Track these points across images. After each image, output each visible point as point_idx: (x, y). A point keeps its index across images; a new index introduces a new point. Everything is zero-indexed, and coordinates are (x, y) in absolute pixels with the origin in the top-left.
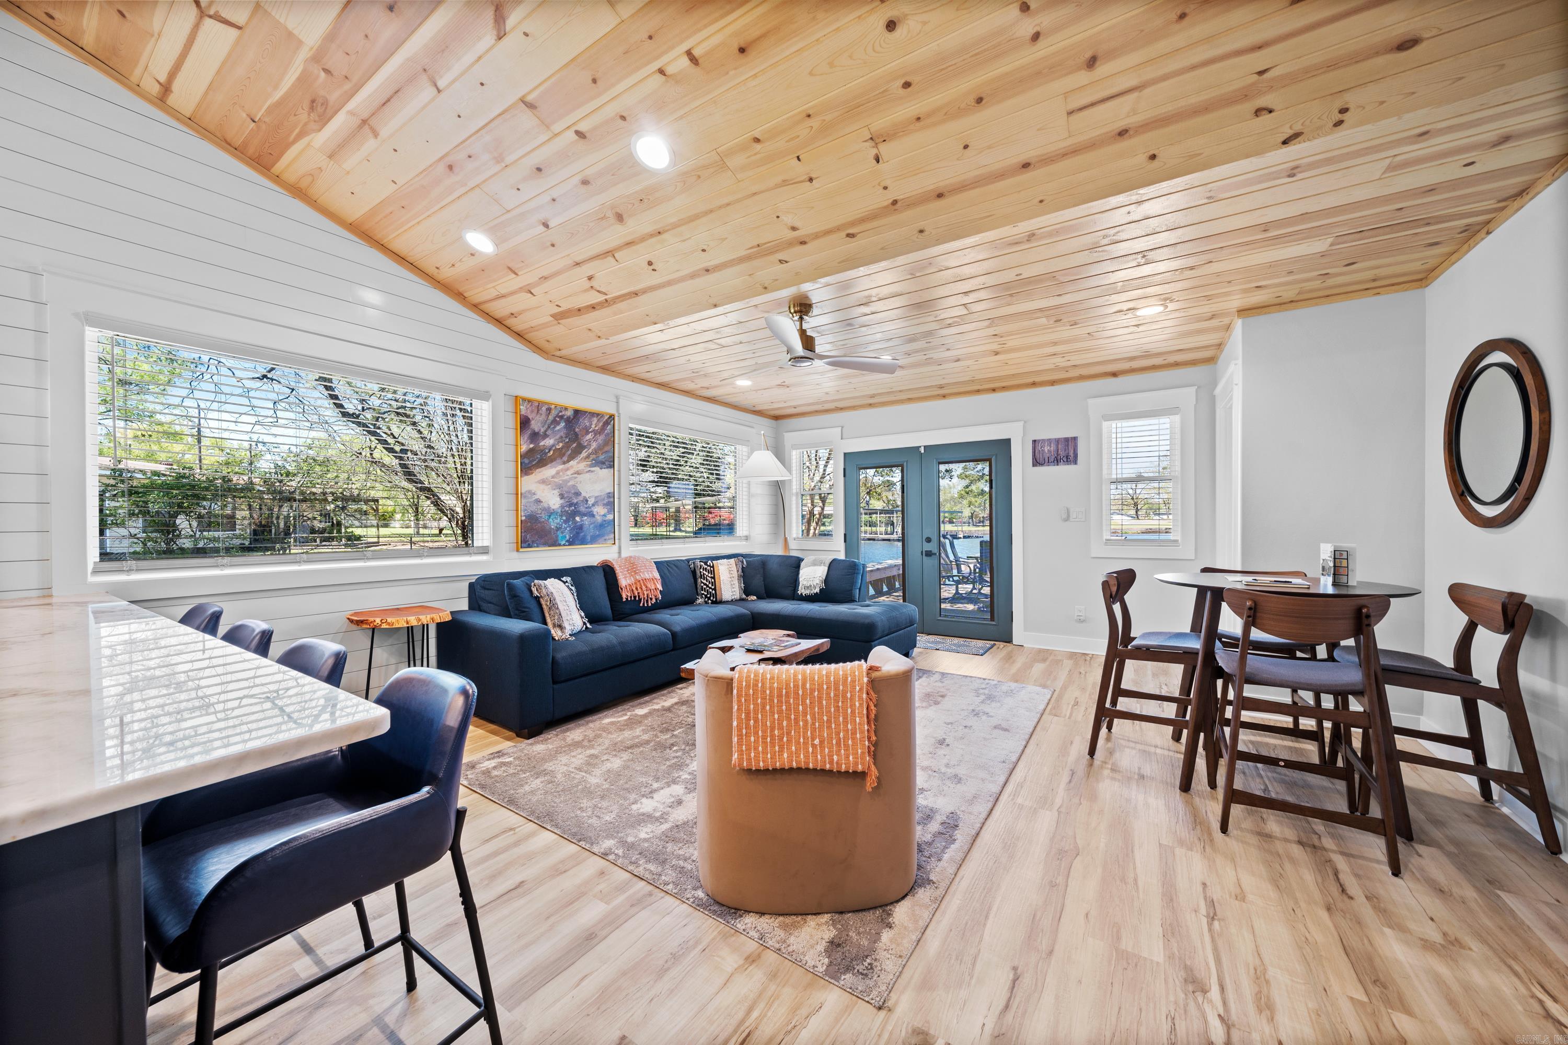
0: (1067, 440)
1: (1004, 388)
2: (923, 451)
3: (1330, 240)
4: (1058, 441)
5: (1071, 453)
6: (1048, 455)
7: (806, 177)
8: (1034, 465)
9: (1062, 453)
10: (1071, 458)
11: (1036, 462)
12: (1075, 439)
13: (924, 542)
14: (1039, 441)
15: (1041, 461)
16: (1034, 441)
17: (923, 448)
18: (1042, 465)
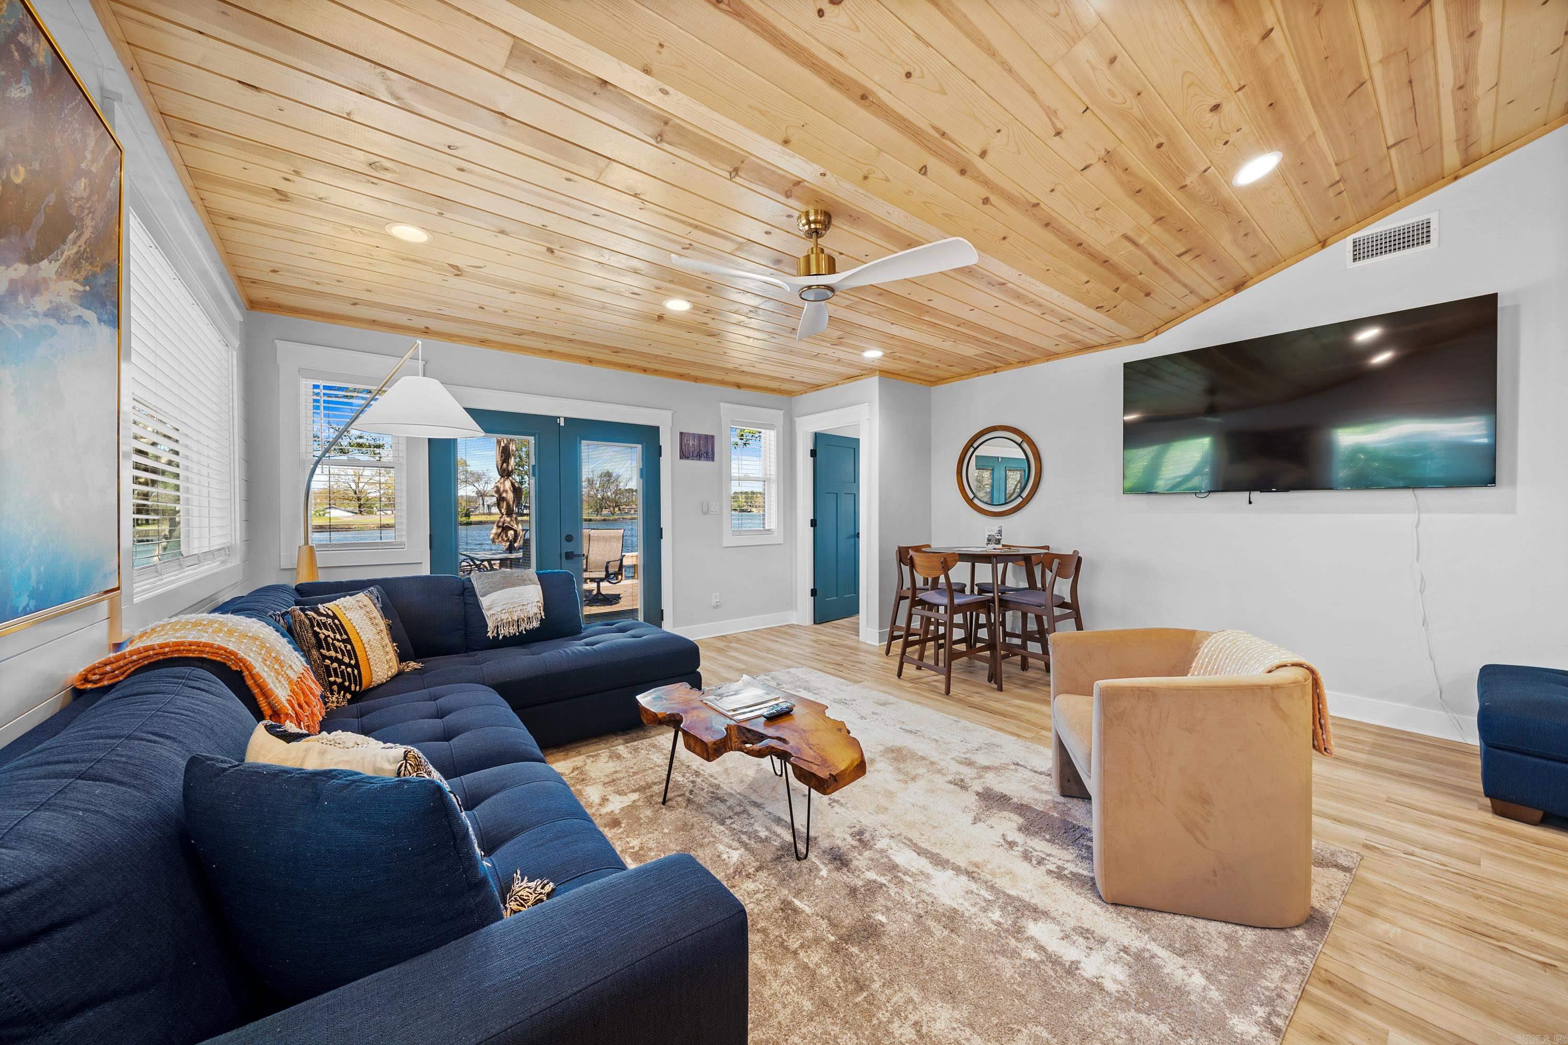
0: (707, 437)
1: (656, 372)
2: (562, 424)
3: (978, 352)
4: (700, 436)
5: (710, 451)
6: (692, 449)
7: (1060, 126)
8: (681, 458)
9: (703, 449)
10: (710, 454)
11: (683, 456)
12: (713, 437)
13: (564, 541)
14: (685, 433)
15: (687, 455)
16: (681, 433)
17: (562, 420)
18: (687, 458)
